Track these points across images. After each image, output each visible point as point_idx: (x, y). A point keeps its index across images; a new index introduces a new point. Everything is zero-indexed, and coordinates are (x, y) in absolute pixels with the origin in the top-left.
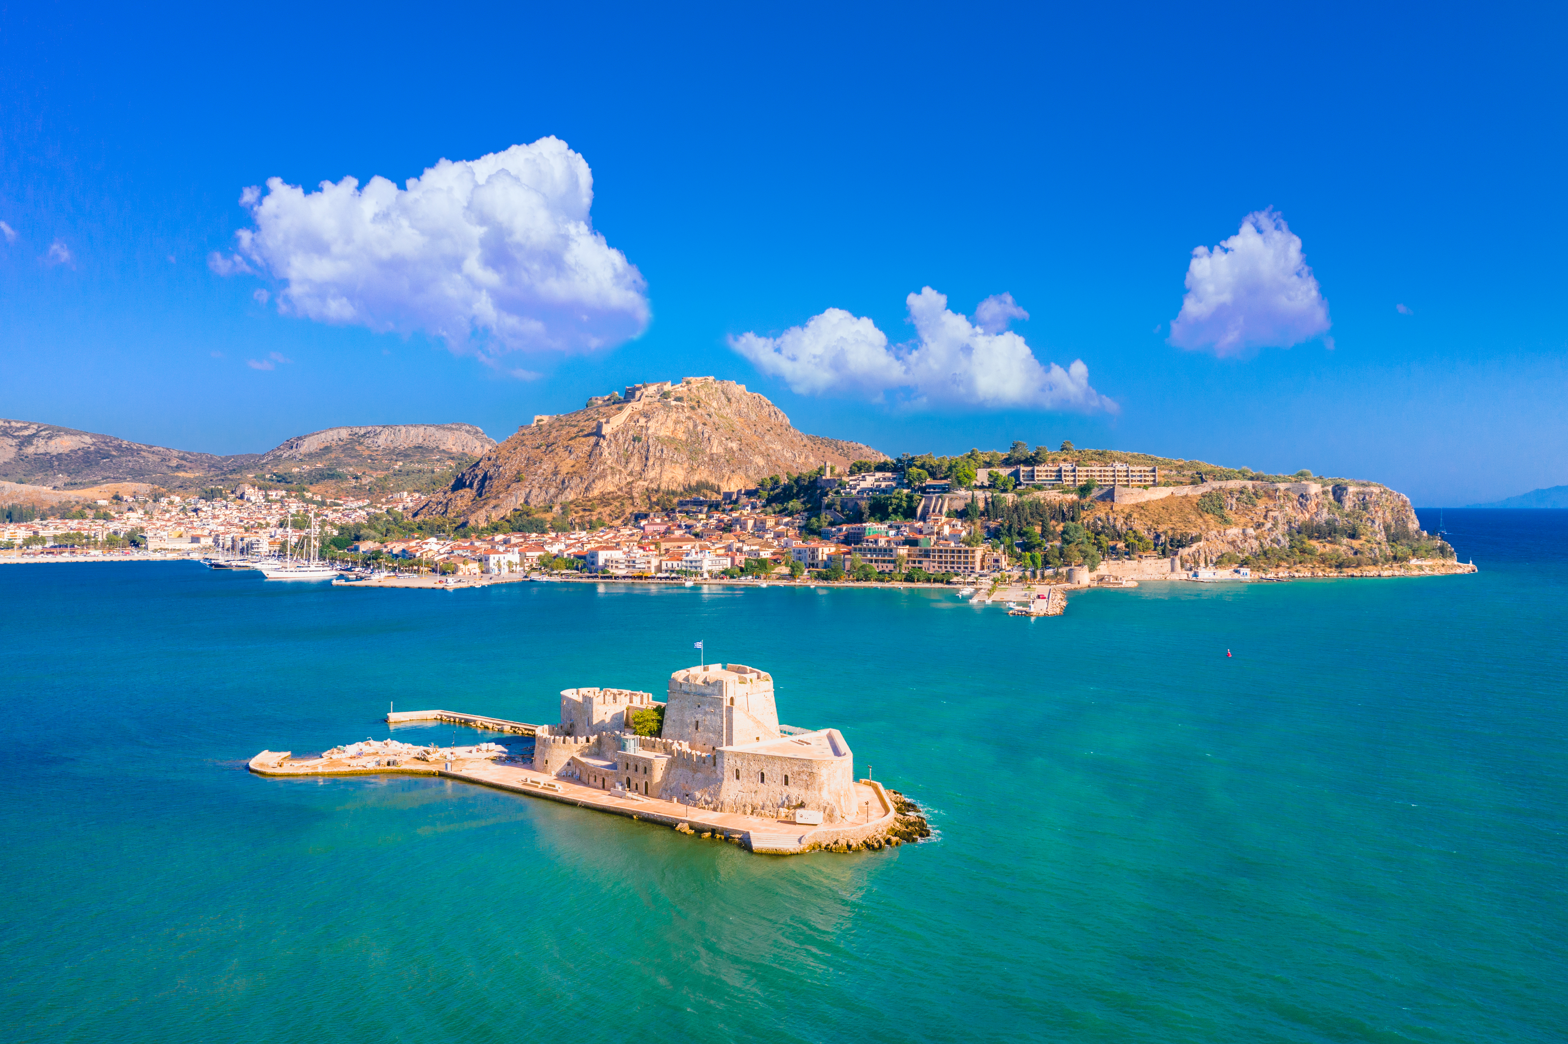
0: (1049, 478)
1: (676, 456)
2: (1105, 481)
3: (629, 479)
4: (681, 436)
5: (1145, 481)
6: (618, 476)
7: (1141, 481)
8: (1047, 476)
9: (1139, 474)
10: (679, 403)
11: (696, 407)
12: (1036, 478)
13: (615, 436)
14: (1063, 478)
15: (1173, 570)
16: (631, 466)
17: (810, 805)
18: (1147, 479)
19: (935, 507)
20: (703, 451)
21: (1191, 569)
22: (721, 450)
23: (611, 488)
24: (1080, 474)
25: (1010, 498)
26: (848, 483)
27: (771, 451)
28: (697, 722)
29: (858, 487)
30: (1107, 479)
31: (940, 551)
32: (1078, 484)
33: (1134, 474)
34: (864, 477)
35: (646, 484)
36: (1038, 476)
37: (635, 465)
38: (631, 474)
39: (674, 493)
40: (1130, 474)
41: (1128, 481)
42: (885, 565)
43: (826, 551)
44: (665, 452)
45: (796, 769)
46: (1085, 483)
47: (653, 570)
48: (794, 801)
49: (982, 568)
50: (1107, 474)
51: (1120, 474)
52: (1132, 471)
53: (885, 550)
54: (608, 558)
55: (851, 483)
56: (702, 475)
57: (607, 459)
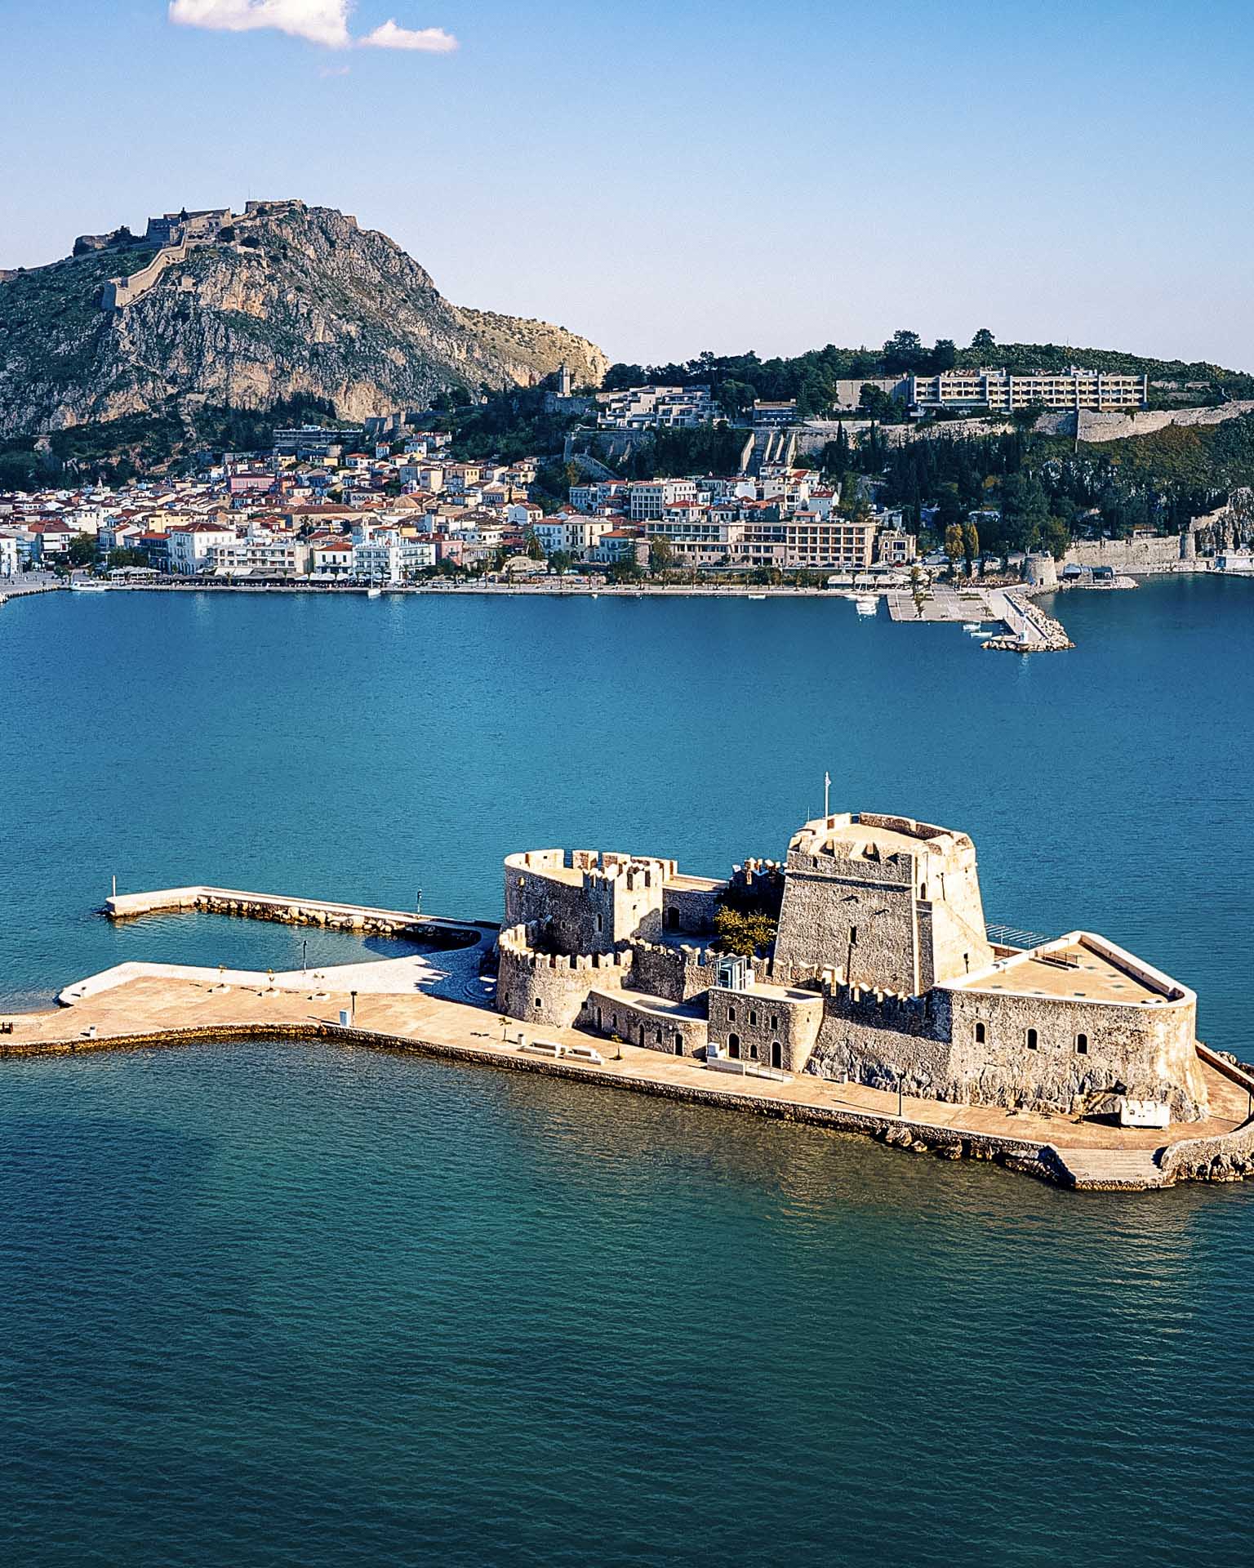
0: (963, 397)
1: (252, 348)
2: (1058, 400)
3: (171, 390)
4: (257, 310)
5: (1125, 400)
6: (151, 384)
7: (1118, 400)
8: (959, 393)
9: (1115, 388)
10: (251, 250)
11: (281, 256)
12: (942, 398)
13: (140, 311)
14: (988, 397)
15: (1183, 556)
16: (172, 365)
17: (1137, 1089)
18: (1129, 396)
19: (774, 449)
20: (300, 341)
21: (1211, 555)
22: (330, 338)
23: (140, 406)
24: (1017, 389)
25: (898, 433)
26: (608, 405)
27: (411, 338)
28: (854, 930)
29: (628, 413)
30: (1061, 397)
31: (804, 530)
32: (1013, 406)
33: (1106, 388)
34: (635, 394)
35: (202, 398)
36: (944, 393)
37: (178, 365)
38: (172, 381)
39: (254, 414)
40: (1101, 388)
41: (1096, 401)
42: (706, 554)
43: (597, 530)
44: (234, 341)
45: (1103, 1024)
46: (1025, 405)
47: (300, 567)
48: (1104, 1083)
49: (875, 559)
50: (1061, 388)
51: (1083, 388)
52: (1103, 384)
53: (706, 528)
54: (210, 545)
55: (614, 406)
56: (299, 382)
57: (128, 353)
